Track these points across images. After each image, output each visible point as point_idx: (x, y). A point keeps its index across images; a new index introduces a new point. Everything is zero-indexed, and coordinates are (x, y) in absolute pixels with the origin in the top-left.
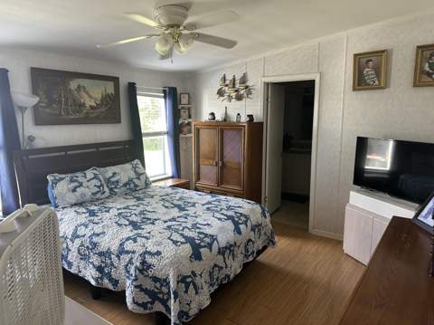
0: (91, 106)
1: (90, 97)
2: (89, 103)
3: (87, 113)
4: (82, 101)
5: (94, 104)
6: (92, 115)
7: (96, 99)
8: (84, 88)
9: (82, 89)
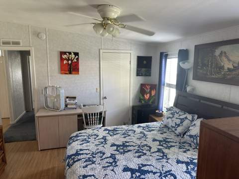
0: (228, 69)
1: (229, 60)
2: (228, 65)
3: (224, 74)
4: (223, 64)
5: (231, 67)
6: (229, 77)
7: (234, 62)
8: (225, 53)
9: (223, 55)
